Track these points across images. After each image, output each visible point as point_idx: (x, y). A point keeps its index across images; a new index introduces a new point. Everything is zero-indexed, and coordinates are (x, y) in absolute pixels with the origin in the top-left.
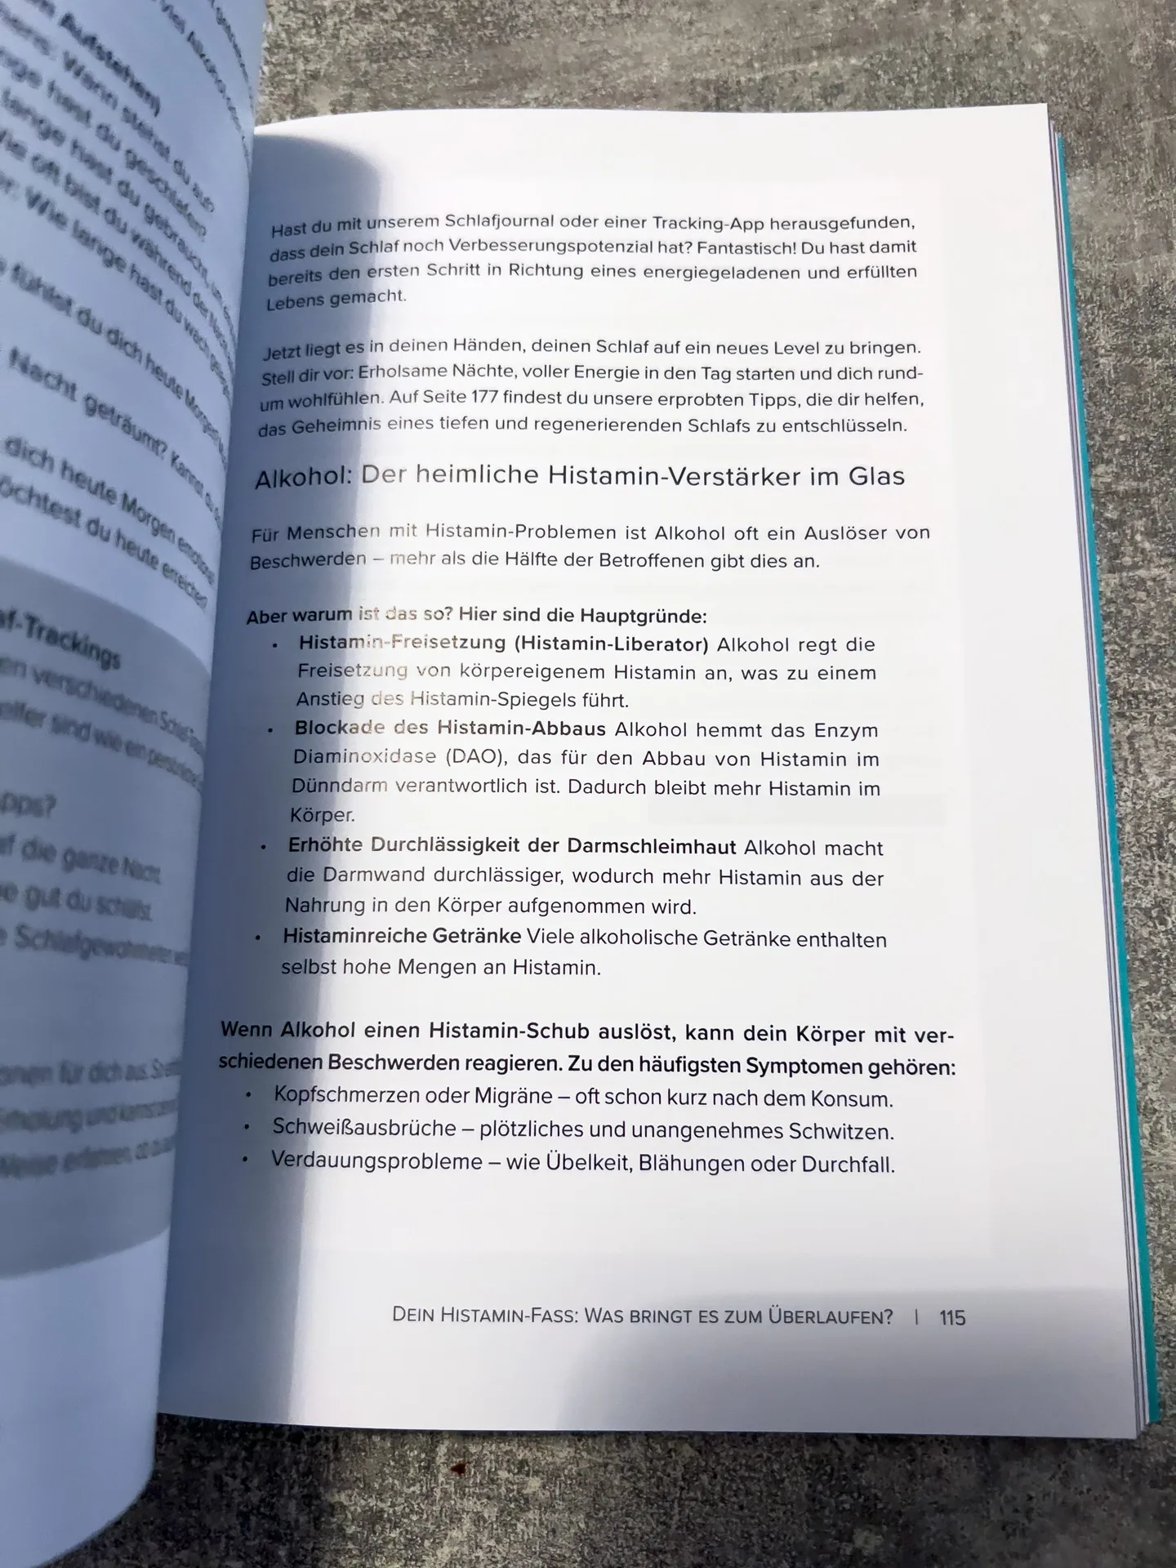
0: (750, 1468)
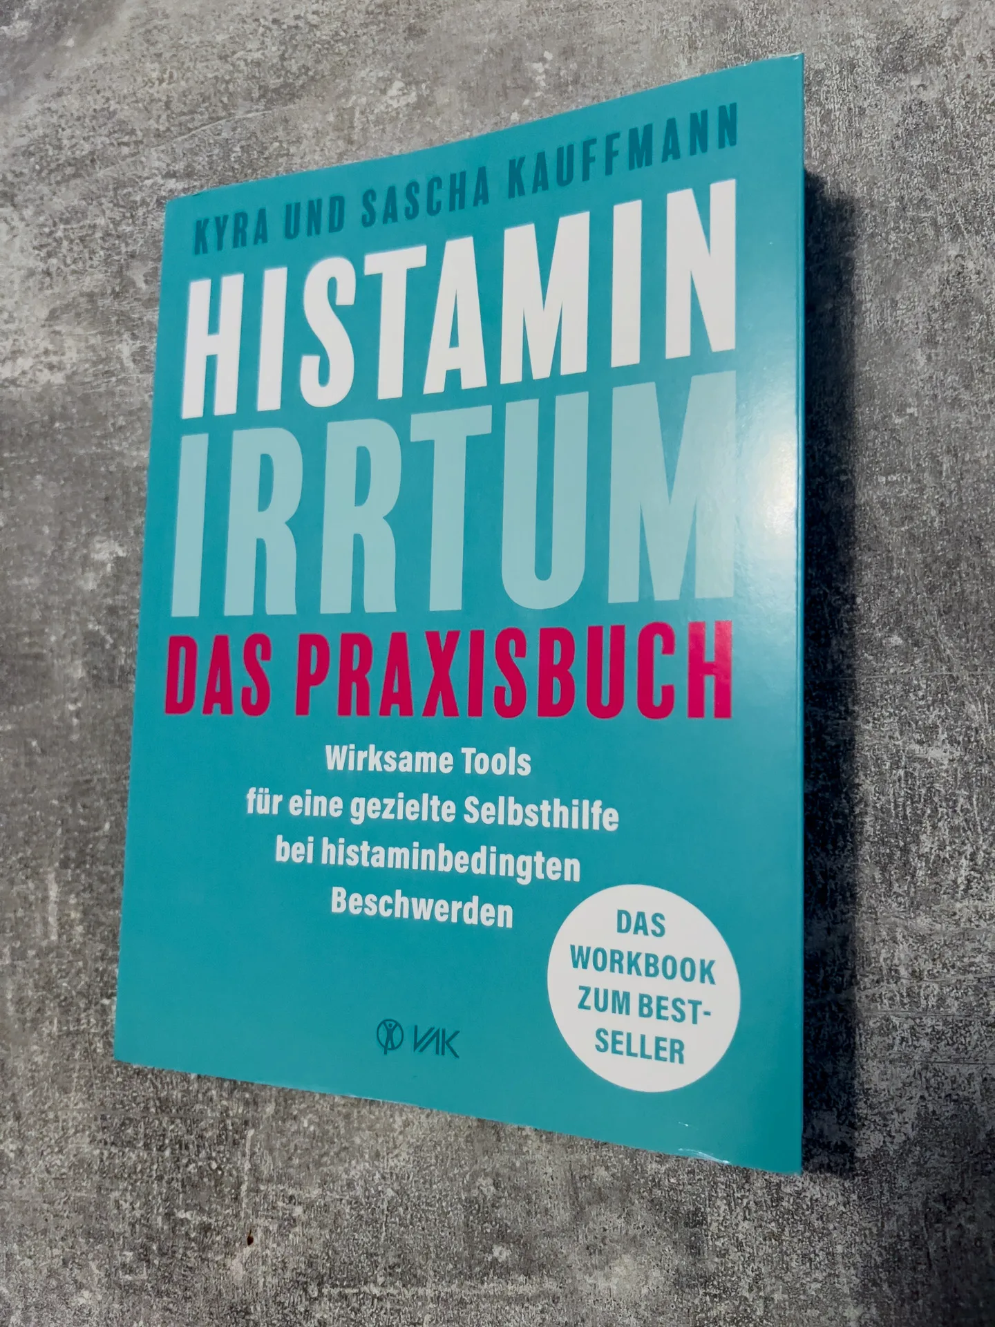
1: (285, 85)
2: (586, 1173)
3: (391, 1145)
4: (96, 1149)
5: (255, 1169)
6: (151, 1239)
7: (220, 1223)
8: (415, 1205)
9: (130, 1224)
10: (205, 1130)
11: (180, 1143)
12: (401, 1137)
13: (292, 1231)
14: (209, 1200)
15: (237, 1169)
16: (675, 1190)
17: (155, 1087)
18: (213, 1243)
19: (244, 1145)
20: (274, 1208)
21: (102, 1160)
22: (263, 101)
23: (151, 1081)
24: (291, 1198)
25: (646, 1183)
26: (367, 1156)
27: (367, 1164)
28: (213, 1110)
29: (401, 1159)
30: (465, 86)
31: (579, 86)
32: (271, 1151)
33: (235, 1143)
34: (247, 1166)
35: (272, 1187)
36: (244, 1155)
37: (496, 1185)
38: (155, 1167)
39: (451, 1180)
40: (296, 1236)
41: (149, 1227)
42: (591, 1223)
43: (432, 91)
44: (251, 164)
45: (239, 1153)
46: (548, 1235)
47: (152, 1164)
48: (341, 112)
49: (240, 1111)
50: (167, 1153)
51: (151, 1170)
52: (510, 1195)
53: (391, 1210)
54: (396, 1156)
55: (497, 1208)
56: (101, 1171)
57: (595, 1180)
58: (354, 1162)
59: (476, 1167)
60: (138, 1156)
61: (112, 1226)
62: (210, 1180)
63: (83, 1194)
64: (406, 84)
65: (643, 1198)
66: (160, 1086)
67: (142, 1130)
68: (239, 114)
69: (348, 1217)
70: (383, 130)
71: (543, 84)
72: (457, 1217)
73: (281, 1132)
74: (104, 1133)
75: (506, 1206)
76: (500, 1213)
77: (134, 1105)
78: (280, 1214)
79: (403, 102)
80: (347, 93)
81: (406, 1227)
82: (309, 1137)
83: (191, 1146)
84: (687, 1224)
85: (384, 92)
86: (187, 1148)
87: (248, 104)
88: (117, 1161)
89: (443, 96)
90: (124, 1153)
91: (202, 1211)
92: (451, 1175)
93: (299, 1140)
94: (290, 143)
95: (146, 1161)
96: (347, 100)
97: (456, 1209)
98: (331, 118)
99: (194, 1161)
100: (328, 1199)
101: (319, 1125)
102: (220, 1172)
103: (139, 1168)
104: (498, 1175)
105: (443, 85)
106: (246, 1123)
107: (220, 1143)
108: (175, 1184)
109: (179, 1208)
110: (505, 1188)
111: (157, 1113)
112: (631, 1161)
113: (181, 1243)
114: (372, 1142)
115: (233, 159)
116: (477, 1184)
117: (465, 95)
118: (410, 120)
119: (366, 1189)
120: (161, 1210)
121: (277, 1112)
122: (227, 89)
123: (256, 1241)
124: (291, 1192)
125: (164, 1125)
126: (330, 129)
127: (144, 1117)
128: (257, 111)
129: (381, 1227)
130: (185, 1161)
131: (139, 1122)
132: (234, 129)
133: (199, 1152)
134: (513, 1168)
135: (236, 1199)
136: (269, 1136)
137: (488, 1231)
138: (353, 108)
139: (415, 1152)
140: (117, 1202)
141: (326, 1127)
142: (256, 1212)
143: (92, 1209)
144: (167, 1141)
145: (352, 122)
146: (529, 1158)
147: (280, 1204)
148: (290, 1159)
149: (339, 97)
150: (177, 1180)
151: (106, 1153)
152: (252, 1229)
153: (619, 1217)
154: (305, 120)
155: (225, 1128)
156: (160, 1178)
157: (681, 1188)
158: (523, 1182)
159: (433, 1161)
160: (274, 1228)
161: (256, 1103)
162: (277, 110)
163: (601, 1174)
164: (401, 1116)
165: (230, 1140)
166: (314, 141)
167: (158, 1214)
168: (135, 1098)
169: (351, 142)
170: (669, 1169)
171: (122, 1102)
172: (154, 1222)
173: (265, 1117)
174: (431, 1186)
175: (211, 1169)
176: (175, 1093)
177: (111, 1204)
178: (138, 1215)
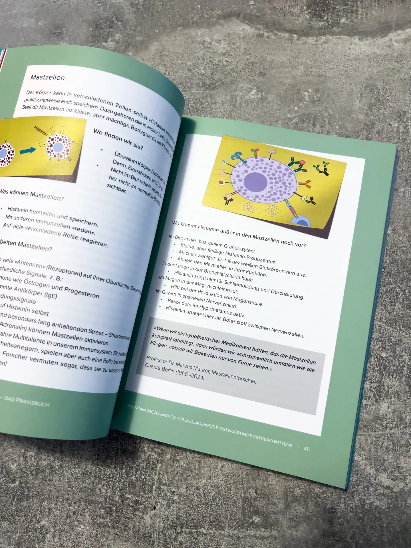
0: (228, 498)
1: (212, 84)
2: (292, 490)
3: (216, 474)
4: (94, 467)
5: (160, 480)
6: (113, 505)
7: (143, 500)
8: (223, 498)
9: (105, 498)
10: (141, 463)
11: (130, 467)
12: (220, 471)
13: (173, 505)
14: (139, 491)
15: (152, 479)
16: (325, 499)
17: (121, 444)
18: (139, 508)
19: (156, 470)
20: (166, 496)
21: (96, 472)
22: (203, 88)
23: (120, 441)
24: (174, 492)
25: (314, 496)
26: (206, 478)
27: (205, 481)
28: (145, 455)
29: (219, 480)
30: (279, 96)
31: (320, 102)
32: (167, 473)
33: (153, 469)
34: (156, 478)
35: (166, 487)
36: (156, 474)
37: (256, 493)
38: (118, 476)
39: (238, 489)
40: (174, 507)
41: (113, 500)
42: (292, 510)
43: (267, 95)
44: (196, 108)
45: (154, 473)
46: (275, 513)
47: (117, 475)
48: (232, 97)
49: (156, 457)
50: (124, 471)
51: (116, 477)
52: (261, 497)
53: (214, 499)
54: (218, 478)
55: (256, 502)
56: (95, 476)
57: (295, 493)
58: (200, 480)
59: (249, 485)
60: (111, 471)
61: (97, 499)
62: (140, 483)
63: (86, 485)
64: (257, 91)
65: (313, 501)
66: (123, 444)
67: (114, 461)
68: (194, 91)
69: (196, 501)
70: (248, 105)
71: (307, 99)
72: (239, 504)
73: (172, 466)
74: (98, 461)
75: (259, 501)
76: (257, 503)
77: (112, 451)
78: (168, 498)
79: (256, 97)
80: (236, 90)
81: (219, 506)
82: (183, 469)
83: (134, 469)
84: (329, 513)
85: (249, 92)
86: (132, 469)
87: (197, 88)
88: (102, 473)
89: (270, 97)
90: (105, 469)
91: (136, 495)
92: (239, 487)
93: (179, 470)
94: (212, 104)
95: (114, 473)
96: (235, 93)
97: (239, 501)
98: (229, 98)
99: (135, 475)
100: (188, 494)
101: (188, 464)
102: (145, 480)
103: (111, 475)
104: (257, 489)
105: (271, 94)
106: (158, 461)
107: (146, 469)
108: (125, 483)
109: (126, 493)
110: (260, 494)
111: (121, 455)
112: (309, 487)
113: (125, 508)
114: (208, 473)
115: (190, 106)
116: (249, 491)
117: (279, 98)
118: (258, 103)
119: (204, 491)
120: (118, 493)
121: (171, 458)
122: (190, 81)
123: (157, 508)
124: (173, 490)
125: (124, 460)
126: (228, 101)
127: (116, 456)
128: (201, 91)
129: (209, 506)
130: (131, 474)
131: (113, 458)
132: (191, 96)
133: (137, 471)
134: (263, 486)
135: (150, 491)
136: (167, 467)
137: (252, 510)
138: (237, 96)
139: (225, 478)
140: (100, 489)
141: (191, 465)
142: (158, 496)
143: (89, 491)
144: (124, 466)
145: (236, 100)
146: (270, 483)
147: (169, 494)
148: (174, 477)
149: (232, 91)
150: (127, 482)
151: (98, 469)
152: (156, 503)
153: (303, 508)
154: (218, 97)
155: (149, 463)
156: (120, 481)
157: (327, 498)
158: (267, 492)
159: (232, 481)
160: (165, 503)
161: (163, 454)
162: (208, 92)
163: (297, 491)
164: (221, 463)
165: (151, 467)
166: (221, 104)
167: (117, 495)
168: (112, 448)
169: (235, 107)
170: (323, 491)
171: (107, 450)
172: (115, 498)
173: (166, 459)
174: (230, 491)
175: (141, 478)
176: (130, 447)
177: (97, 490)
178: (109, 495)
